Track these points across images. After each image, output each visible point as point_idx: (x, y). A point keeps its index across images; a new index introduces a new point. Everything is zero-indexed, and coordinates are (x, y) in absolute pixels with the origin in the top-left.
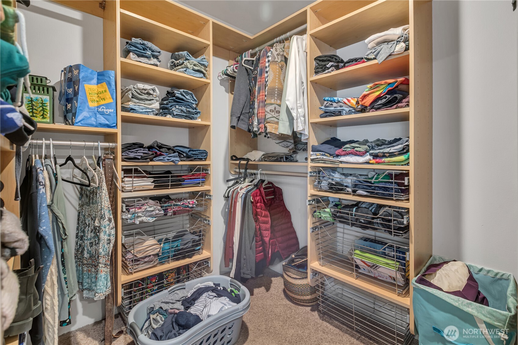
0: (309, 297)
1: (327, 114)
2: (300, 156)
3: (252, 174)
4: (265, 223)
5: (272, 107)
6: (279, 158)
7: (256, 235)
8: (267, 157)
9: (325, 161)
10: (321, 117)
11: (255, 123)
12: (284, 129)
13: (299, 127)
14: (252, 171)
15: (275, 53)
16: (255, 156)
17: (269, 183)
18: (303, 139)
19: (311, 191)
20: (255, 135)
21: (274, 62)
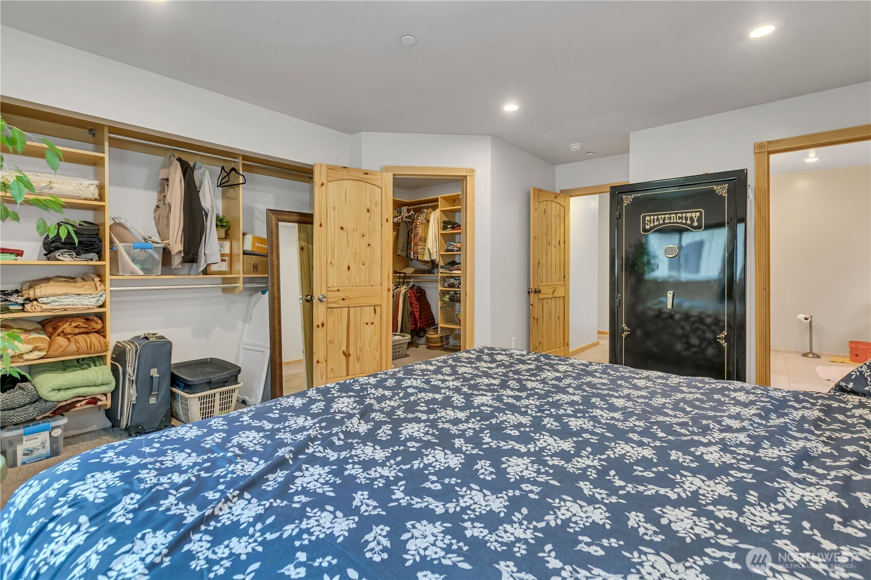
0: (439, 344)
1: (448, 250)
2: (435, 271)
3: (407, 282)
4: (416, 308)
5: (421, 247)
6: (424, 272)
7: (411, 314)
8: (417, 271)
9: (446, 273)
10: (445, 251)
11: (412, 254)
12: (427, 258)
13: (434, 257)
14: (408, 280)
15: (423, 218)
16: (409, 271)
17: (418, 287)
18: (436, 262)
19: (440, 288)
20: (412, 260)
21: (422, 223)
